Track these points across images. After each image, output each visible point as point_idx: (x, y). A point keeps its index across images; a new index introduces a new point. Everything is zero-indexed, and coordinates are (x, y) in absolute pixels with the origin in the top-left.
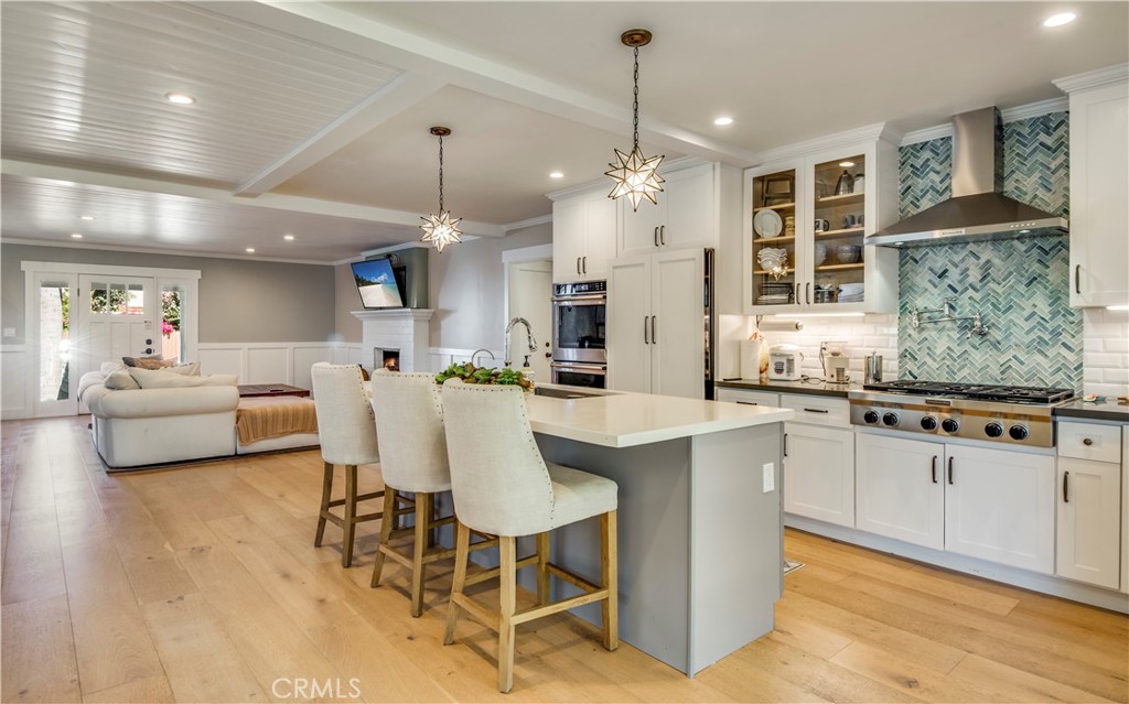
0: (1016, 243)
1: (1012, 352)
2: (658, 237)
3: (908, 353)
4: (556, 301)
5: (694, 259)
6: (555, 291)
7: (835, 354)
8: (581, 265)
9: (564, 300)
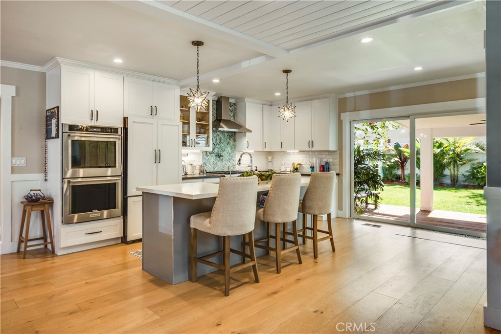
0: (226, 133)
1: (225, 162)
2: (153, 111)
3: (205, 163)
4: (69, 135)
5: (178, 126)
6: (67, 129)
7: (191, 165)
8: (94, 115)
9: (77, 136)
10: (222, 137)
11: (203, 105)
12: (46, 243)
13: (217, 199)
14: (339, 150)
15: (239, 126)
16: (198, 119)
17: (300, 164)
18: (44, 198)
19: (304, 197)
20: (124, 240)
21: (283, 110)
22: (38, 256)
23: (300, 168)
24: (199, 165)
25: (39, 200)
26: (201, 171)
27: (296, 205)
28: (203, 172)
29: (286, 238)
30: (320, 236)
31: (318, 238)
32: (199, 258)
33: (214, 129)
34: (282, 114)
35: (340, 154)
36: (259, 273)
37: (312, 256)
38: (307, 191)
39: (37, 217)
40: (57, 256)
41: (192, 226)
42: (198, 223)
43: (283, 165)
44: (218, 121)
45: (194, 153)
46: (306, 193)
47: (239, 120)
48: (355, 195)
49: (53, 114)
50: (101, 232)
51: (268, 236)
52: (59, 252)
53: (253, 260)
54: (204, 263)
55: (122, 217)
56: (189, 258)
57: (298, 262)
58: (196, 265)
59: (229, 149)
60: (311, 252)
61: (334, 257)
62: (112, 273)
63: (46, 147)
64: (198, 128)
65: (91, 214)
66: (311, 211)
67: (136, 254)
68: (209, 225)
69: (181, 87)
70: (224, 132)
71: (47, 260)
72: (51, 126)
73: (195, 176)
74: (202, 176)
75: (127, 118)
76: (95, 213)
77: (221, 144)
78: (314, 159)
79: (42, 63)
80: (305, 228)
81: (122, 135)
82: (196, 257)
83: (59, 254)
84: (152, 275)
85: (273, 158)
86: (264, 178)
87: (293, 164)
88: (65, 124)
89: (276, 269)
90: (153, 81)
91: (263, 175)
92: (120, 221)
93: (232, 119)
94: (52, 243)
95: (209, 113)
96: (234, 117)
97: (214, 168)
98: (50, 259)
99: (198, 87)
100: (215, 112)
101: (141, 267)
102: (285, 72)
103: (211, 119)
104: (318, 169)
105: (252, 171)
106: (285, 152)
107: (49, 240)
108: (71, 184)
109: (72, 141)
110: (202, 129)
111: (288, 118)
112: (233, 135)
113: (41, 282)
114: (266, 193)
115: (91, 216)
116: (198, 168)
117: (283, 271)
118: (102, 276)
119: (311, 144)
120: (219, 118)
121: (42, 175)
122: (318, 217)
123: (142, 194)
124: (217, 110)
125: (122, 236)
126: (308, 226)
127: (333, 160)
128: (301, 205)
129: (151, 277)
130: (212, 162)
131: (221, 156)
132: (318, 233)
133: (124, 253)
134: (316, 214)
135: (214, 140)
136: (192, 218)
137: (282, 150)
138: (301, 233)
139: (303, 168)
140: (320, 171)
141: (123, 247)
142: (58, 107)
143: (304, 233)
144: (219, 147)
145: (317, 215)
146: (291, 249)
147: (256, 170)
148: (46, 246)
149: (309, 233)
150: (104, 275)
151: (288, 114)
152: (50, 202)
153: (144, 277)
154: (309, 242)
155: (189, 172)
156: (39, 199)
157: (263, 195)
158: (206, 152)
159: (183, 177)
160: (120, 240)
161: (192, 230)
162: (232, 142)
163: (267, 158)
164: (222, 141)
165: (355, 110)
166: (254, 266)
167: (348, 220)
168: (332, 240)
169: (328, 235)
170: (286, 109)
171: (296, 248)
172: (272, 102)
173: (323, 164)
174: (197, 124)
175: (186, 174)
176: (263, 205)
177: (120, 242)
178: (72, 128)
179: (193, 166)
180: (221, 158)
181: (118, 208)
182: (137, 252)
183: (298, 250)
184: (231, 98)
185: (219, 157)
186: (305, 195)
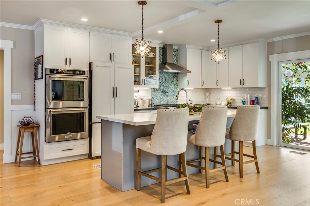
0: (170, 74)
1: (169, 97)
2: (112, 57)
3: (153, 98)
4: (50, 77)
5: (131, 68)
6: (48, 72)
7: (142, 99)
8: (68, 61)
9: (57, 77)
10: (167, 77)
11: (146, 51)
12: (35, 156)
13: (155, 126)
14: (267, 87)
15: (181, 68)
16: (148, 63)
17: (233, 99)
18: (33, 123)
19: (231, 126)
20: (90, 156)
21: (214, 54)
22: (28, 165)
23: (233, 102)
24: (148, 100)
25: (30, 125)
26: (150, 105)
27: (223, 132)
28: (152, 105)
29: (216, 160)
30: (245, 159)
31: (244, 161)
32: (143, 172)
33: (160, 70)
34: (214, 57)
35: (268, 90)
36: (190, 187)
37: (238, 176)
38: (234, 121)
39: (28, 137)
40: (42, 166)
41: (137, 147)
42: (142, 144)
43: (218, 100)
44: (164, 63)
45: (144, 90)
46: (233, 123)
47: (181, 64)
48: (283, 126)
49: (39, 61)
50: (73, 149)
51: (201, 158)
52: (43, 163)
53: (185, 176)
54: (146, 176)
55: (88, 138)
56: (135, 172)
57: (226, 180)
58: (140, 177)
59: (172, 87)
60: (237, 173)
61: (258, 178)
62: (79, 180)
63: (35, 86)
64: (147, 70)
65: (66, 135)
66: (237, 138)
67: (98, 167)
68: (149, 146)
69: (133, 38)
70: (168, 73)
71: (35, 169)
72: (38, 70)
73: (145, 108)
74: (151, 108)
75: (92, 63)
76: (69, 135)
77: (167, 83)
78: (246, 95)
79: (31, 23)
80: (233, 152)
81: (89, 76)
82: (141, 171)
83: (43, 165)
84: (107, 183)
85: (210, 94)
86: (197, 110)
87: (227, 99)
88: (47, 68)
89: (205, 184)
90: (112, 34)
91: (196, 108)
92: (87, 141)
93: (175, 62)
94: (38, 156)
95: (156, 58)
96: (177, 60)
97: (160, 102)
98: (37, 168)
99: (143, 38)
100: (161, 56)
101: (100, 177)
102: (217, 22)
103: (158, 62)
104: (249, 103)
105: (187, 104)
106: (220, 89)
107: (36, 154)
108: (52, 113)
109: (52, 81)
110: (150, 71)
111: (219, 60)
112: (176, 75)
113: (29, 184)
114: (197, 122)
115: (65, 137)
116: (147, 101)
117: (211, 186)
118: (71, 182)
119: (242, 82)
120: (164, 62)
121: (33, 106)
122: (243, 143)
123: (100, 122)
124: (163, 55)
125: (89, 153)
126: (236, 151)
127: (262, 95)
128: (228, 133)
129: (107, 185)
130: (158, 97)
131: (166, 92)
132: (244, 157)
133: (90, 166)
134: (242, 140)
135: (161, 79)
136: (137, 140)
137: (218, 87)
138: (230, 157)
139: (236, 102)
140: (251, 105)
141: (89, 161)
142: (42, 56)
143: (233, 156)
144: (164, 85)
145: (243, 142)
146: (219, 169)
147: (191, 104)
148: (35, 158)
149: (237, 157)
150: (73, 181)
151: (219, 57)
152: (38, 126)
153: (102, 184)
154: (237, 164)
155: (140, 105)
156: (30, 123)
157: (195, 124)
158: (154, 89)
159: (135, 109)
160: (87, 156)
161: (137, 150)
162: (175, 81)
163: (205, 94)
164: (167, 80)
165: (282, 52)
166: (186, 181)
167: (275, 148)
168: (256, 163)
169: (254, 159)
170: (217, 53)
171: (224, 168)
172: (209, 47)
173: (254, 99)
174: (146, 67)
175: (138, 106)
176: (195, 132)
177: (87, 158)
178: (52, 71)
179: (144, 100)
180: (166, 94)
181: (85, 132)
182: (98, 166)
183: (225, 170)
184: (175, 45)
185: (165, 93)
186: (232, 125)
